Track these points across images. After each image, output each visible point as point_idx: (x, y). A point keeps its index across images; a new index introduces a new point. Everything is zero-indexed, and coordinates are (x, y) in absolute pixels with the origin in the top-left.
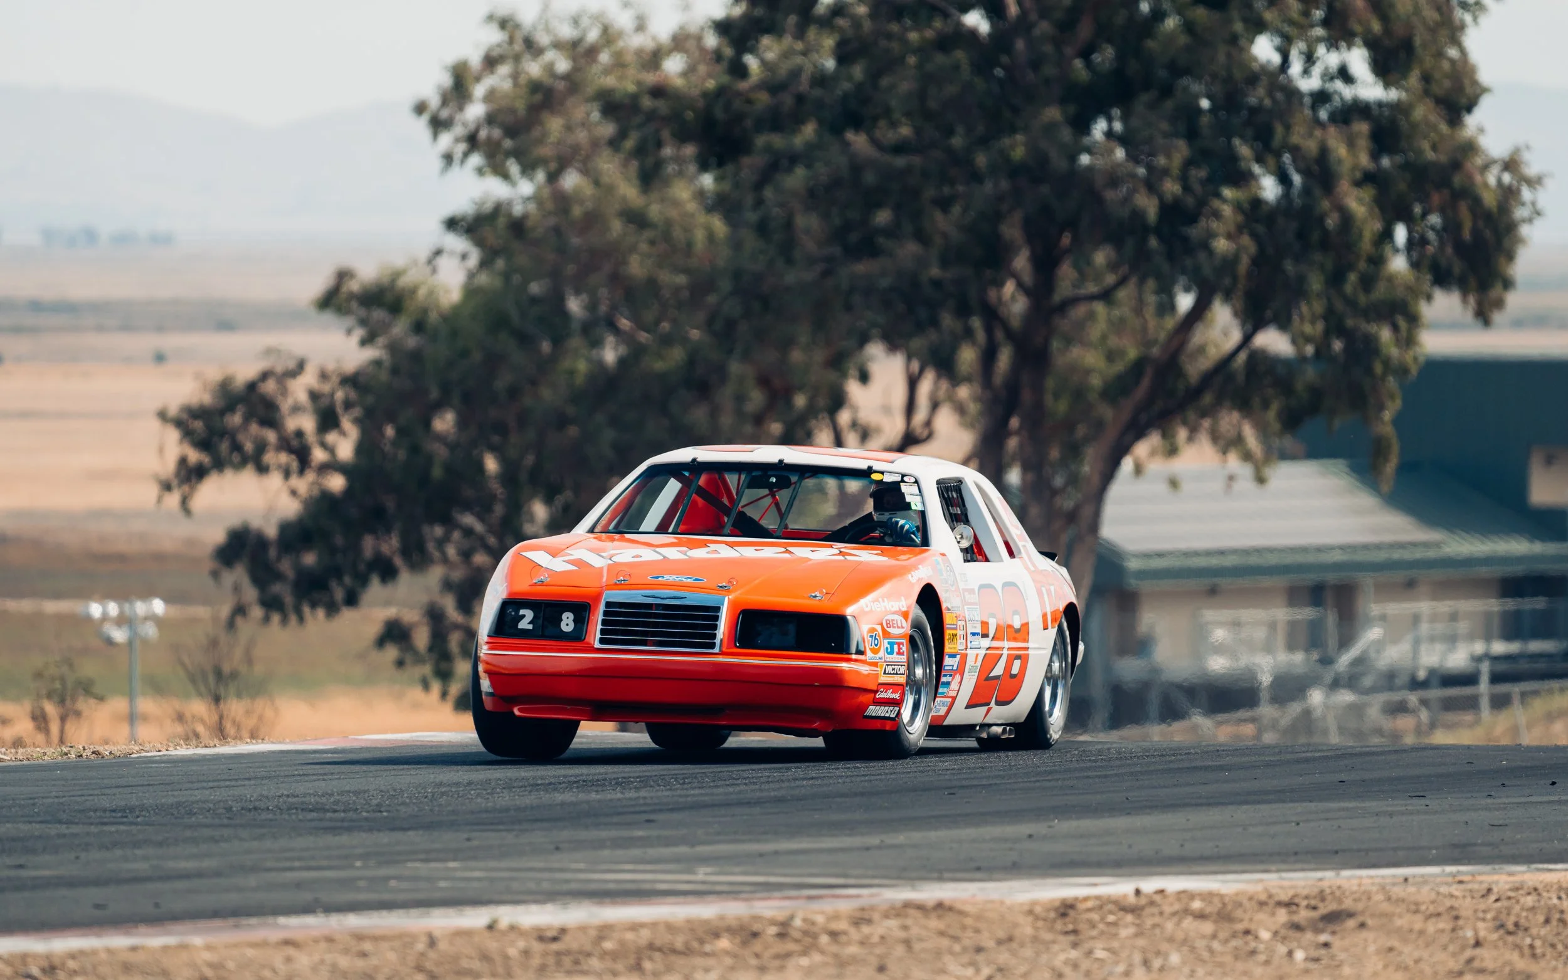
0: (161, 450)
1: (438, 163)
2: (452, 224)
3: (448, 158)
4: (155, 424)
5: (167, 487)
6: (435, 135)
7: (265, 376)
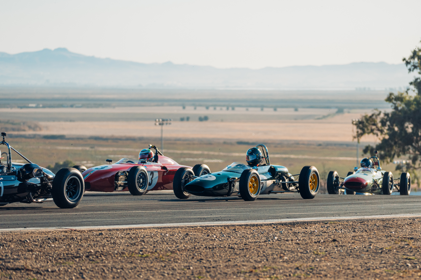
0: (353, 131)
1: (408, 71)
2: (411, 83)
3: (410, 70)
4: (351, 125)
5: (355, 137)
6: (407, 65)
7: (373, 115)
